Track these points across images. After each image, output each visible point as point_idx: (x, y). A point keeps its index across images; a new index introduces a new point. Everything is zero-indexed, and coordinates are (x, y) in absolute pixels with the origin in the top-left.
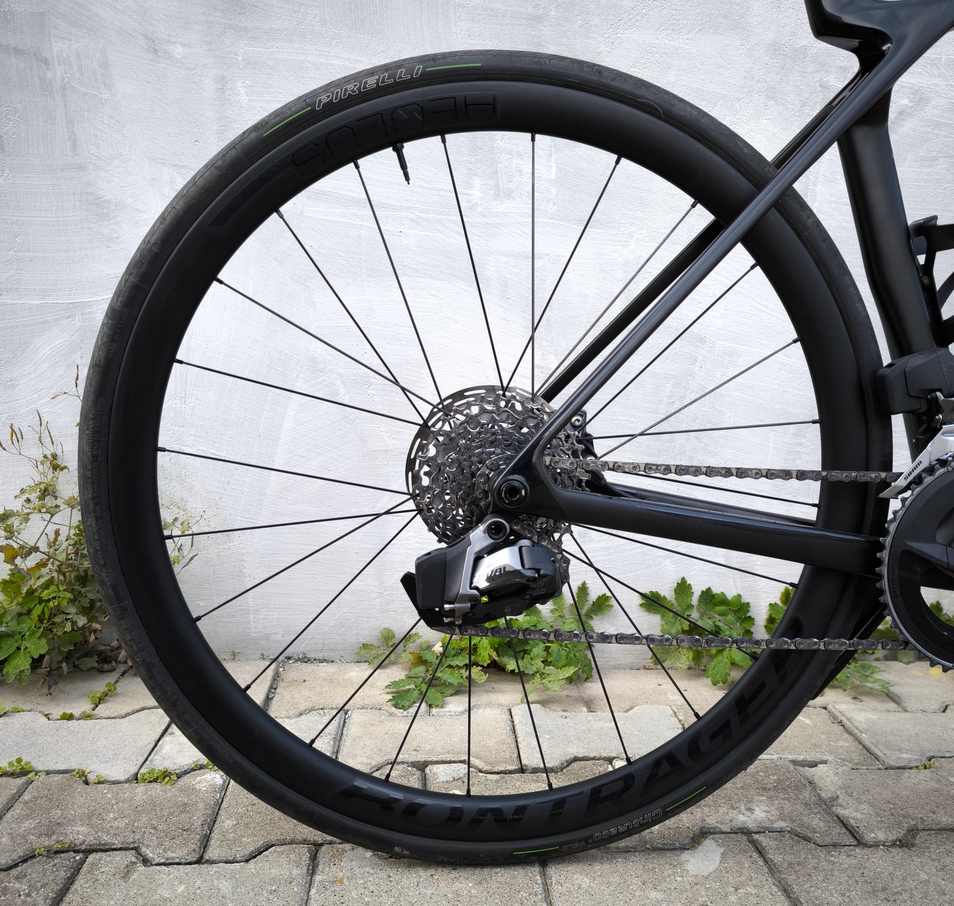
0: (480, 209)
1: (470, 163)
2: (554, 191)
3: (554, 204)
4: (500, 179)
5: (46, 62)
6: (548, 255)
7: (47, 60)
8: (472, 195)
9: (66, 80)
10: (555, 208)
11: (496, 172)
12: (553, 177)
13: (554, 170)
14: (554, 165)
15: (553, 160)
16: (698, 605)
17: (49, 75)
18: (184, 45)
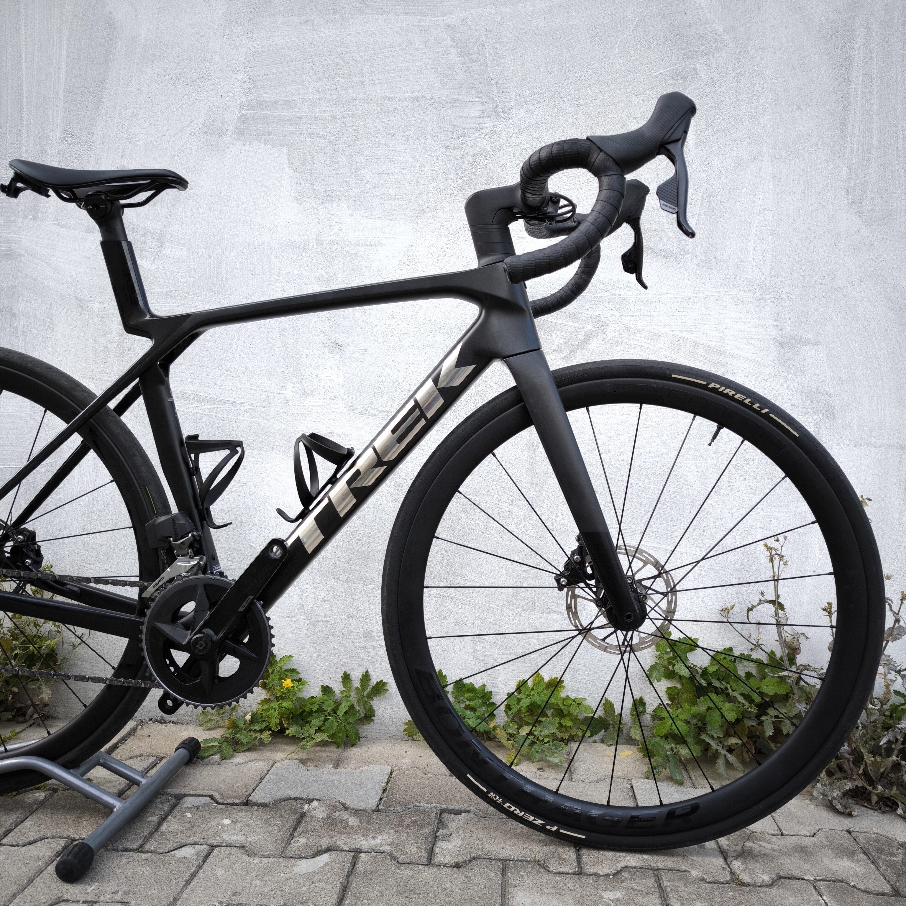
0: (291, 403)
1: (285, 373)
2: (342, 391)
3: (342, 400)
4: (305, 384)
5: (15, 315)
7: (15, 314)
8: (286, 394)
9: (26, 327)
10: (343, 402)
11: (302, 379)
12: (342, 382)
13: (342, 377)
14: (342, 374)
15: (341, 371)
17: (16, 323)
18: (100, 303)
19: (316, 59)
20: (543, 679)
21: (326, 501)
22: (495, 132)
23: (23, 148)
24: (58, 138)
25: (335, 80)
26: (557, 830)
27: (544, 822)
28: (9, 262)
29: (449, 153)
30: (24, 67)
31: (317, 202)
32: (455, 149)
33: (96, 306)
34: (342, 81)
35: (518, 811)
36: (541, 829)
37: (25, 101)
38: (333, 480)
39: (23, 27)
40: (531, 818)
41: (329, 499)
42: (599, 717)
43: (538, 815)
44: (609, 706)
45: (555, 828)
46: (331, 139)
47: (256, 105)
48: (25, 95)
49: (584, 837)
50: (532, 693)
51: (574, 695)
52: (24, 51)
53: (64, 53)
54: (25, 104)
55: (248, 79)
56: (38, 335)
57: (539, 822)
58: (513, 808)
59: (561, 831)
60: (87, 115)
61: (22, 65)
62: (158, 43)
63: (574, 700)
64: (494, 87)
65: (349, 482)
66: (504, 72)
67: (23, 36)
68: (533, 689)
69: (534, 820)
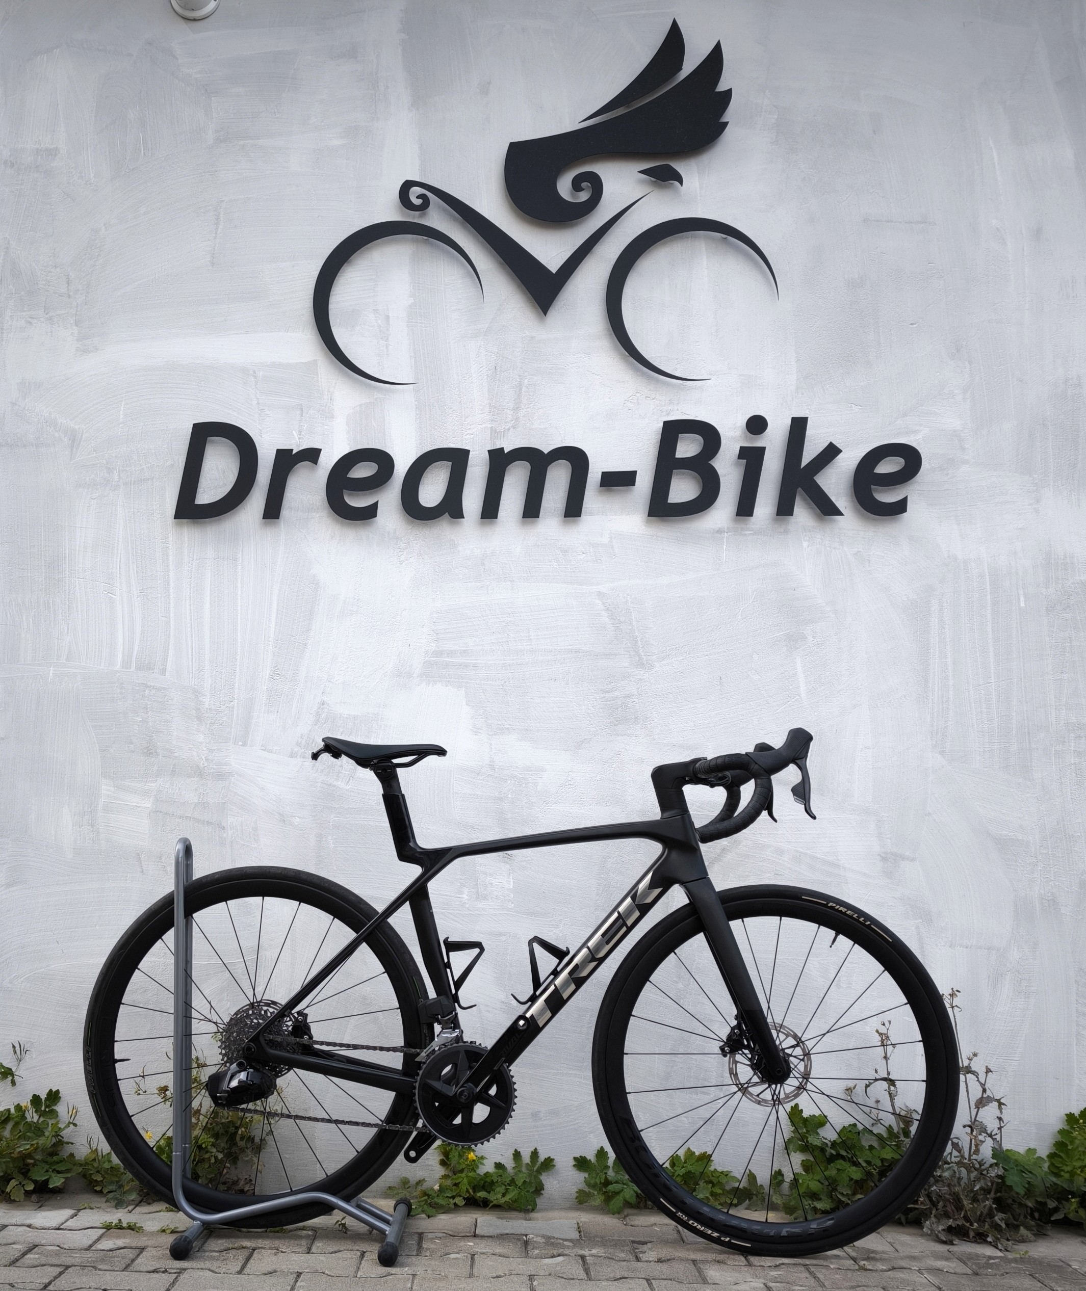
0: (467, 906)
1: (461, 879)
2: (512, 896)
3: (512, 903)
4: (479, 889)
5: (224, 828)
6: (509, 933)
8: (463, 898)
10: (513, 905)
11: (477, 884)
12: (511, 887)
13: (512, 883)
14: (512, 881)
15: (511, 877)
16: (613, 1167)
17: (225, 835)
18: (300, 818)
19: (490, 617)
20: (694, 1152)
21: (552, 988)
22: (641, 680)
23: (236, 685)
24: (267, 677)
25: (506, 635)
26: (729, 1241)
27: (718, 1235)
28: (220, 782)
29: (602, 696)
30: (239, 617)
31: (490, 734)
32: (607, 692)
33: (297, 821)
34: (512, 635)
35: (699, 1227)
36: (717, 1241)
37: (239, 645)
38: (555, 973)
39: (239, 585)
40: (710, 1232)
41: (555, 985)
42: (744, 1187)
43: (714, 1229)
44: (752, 1177)
45: (728, 1239)
46: (503, 682)
47: (439, 653)
48: (239, 641)
49: (750, 1245)
50: (685, 1165)
51: (721, 1168)
52: (239, 604)
53: (274, 606)
54: (239, 648)
55: (432, 632)
56: (244, 845)
57: (715, 1235)
58: (696, 1224)
59: (732, 1241)
60: (293, 658)
61: (237, 615)
62: (356, 600)
63: (722, 1173)
64: (639, 643)
65: (570, 973)
66: (648, 631)
67: (239, 592)
68: (685, 1162)
69: (712, 1233)
